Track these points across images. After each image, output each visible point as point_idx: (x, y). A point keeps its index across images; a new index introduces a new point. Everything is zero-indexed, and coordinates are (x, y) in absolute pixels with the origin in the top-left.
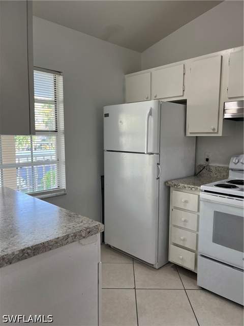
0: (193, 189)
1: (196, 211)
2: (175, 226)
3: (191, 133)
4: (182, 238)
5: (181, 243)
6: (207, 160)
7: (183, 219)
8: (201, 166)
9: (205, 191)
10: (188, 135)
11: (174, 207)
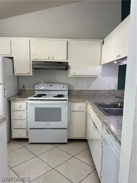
0: (24, 100)
1: (26, 110)
2: (14, 120)
3: (17, 74)
4: (19, 124)
5: (18, 127)
6: (24, 87)
7: (19, 115)
8: (20, 90)
9: (30, 100)
10: (15, 74)
11: (14, 110)
